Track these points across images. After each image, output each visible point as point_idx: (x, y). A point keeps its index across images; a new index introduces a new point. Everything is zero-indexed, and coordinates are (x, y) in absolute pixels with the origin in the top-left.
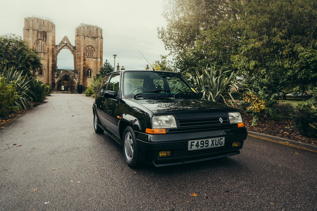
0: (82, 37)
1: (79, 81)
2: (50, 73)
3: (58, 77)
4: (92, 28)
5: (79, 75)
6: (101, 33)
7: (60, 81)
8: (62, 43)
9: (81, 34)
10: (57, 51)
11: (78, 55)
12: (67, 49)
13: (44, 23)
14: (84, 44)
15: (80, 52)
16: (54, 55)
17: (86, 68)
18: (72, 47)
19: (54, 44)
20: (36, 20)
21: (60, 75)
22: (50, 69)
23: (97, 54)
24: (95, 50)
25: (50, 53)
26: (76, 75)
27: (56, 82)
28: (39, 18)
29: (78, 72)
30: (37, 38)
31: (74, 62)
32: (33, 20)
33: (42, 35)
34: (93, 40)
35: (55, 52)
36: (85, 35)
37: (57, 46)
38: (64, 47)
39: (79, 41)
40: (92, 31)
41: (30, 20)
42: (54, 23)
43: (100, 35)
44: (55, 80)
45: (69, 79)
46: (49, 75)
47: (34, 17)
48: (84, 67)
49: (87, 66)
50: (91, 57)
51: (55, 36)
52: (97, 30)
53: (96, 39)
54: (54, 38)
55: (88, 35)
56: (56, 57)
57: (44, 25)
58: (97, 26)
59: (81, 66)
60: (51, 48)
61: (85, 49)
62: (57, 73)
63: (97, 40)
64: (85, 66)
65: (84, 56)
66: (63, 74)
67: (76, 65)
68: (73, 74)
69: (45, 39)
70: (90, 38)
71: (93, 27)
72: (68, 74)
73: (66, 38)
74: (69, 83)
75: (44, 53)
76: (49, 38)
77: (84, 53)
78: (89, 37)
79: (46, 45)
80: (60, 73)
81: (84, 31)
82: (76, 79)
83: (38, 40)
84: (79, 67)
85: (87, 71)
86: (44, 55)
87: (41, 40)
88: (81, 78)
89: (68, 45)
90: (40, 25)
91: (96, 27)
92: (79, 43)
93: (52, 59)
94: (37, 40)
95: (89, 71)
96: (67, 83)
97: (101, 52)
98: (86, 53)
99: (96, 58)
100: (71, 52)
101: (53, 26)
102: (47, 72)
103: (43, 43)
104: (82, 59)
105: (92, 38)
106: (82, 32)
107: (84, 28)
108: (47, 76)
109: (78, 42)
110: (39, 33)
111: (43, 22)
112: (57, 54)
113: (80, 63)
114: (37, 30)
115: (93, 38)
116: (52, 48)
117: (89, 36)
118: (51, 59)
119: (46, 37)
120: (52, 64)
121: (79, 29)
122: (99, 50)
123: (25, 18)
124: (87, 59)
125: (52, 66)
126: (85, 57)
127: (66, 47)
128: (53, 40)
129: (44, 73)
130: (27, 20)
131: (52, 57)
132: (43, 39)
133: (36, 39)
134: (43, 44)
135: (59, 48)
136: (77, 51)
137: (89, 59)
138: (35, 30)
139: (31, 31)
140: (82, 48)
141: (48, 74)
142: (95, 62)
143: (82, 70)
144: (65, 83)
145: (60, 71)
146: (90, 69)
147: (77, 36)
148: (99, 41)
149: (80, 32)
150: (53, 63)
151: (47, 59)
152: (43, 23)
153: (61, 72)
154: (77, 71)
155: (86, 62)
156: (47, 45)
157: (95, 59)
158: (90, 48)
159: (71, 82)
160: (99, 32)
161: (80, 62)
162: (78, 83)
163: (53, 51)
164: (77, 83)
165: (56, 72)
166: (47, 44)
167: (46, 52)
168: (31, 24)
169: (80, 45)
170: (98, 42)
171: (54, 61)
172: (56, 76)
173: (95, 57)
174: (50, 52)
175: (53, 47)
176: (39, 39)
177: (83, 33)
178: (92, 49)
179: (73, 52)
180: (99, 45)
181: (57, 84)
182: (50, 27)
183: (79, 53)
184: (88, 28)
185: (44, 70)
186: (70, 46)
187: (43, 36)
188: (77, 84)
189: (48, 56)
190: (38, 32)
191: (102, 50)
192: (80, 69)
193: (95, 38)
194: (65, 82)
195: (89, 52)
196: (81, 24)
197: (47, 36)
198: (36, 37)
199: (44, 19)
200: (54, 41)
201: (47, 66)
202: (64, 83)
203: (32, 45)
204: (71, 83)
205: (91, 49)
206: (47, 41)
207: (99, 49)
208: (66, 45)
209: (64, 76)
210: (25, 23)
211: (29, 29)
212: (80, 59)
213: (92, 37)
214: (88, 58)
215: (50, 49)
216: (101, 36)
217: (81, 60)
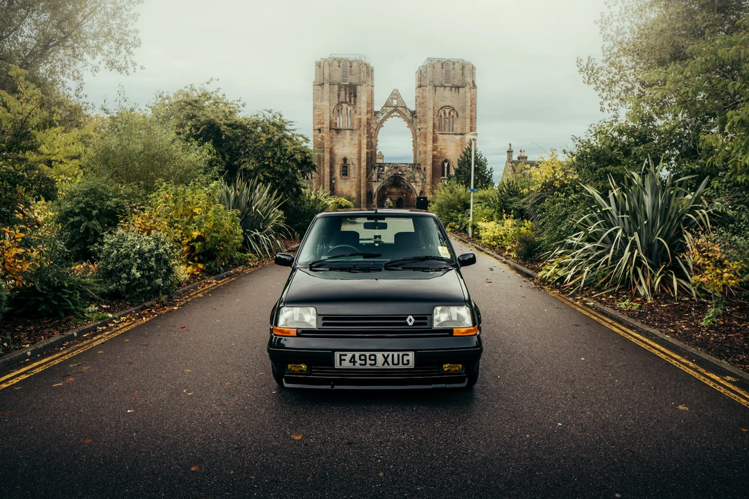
0: (429, 88)
1: (423, 187)
2: (362, 173)
3: (380, 180)
4: (452, 66)
5: (423, 174)
6: (473, 74)
7: (383, 189)
8: (386, 105)
9: (428, 82)
10: (377, 123)
11: (422, 131)
12: (399, 117)
13: (351, 67)
14: (434, 104)
15: (426, 123)
16: (372, 133)
17: (438, 158)
18: (409, 113)
19: (372, 110)
20: (336, 63)
21: (384, 176)
22: (364, 164)
23: (464, 125)
24: (458, 117)
25: (364, 130)
26: (417, 175)
27: (375, 190)
28: (343, 57)
29: (420, 168)
30: (339, 100)
31: (414, 146)
32: (330, 65)
33: (348, 92)
34: (453, 92)
35: (372, 125)
36: (437, 83)
37: (376, 113)
38: (393, 115)
39: (423, 98)
40: (452, 72)
41: (326, 64)
42: (372, 65)
43: (469, 80)
44: (372, 187)
45: (402, 183)
46: (360, 176)
47: (332, 56)
48: (434, 157)
49: (440, 152)
50: (451, 132)
51: (372, 92)
52: (463, 68)
53: (461, 89)
54: (372, 95)
55: (444, 83)
56: (376, 137)
57: (351, 71)
58: (463, 60)
59: (428, 153)
60: (364, 118)
61: (437, 116)
62: (376, 170)
63: (463, 92)
64: (435, 153)
65: (434, 131)
66: (389, 173)
67: (418, 152)
68: (411, 173)
69: (353, 101)
70: (448, 88)
71: (454, 64)
72: (400, 173)
73: (395, 95)
74: (402, 193)
75: (352, 130)
76: (360, 98)
77: (434, 124)
78: (445, 87)
79: (356, 112)
80: (383, 170)
81: (434, 74)
82: (415, 182)
83: (340, 104)
84: (422, 156)
85: (440, 164)
86: (350, 135)
87: (346, 103)
88: (428, 180)
89: (400, 109)
90: (344, 72)
91: (461, 62)
92: (423, 103)
93: (368, 142)
94: (338, 104)
95: (446, 165)
96: (399, 193)
97: (471, 119)
98: (437, 123)
99: (462, 134)
100: (406, 124)
101: (369, 71)
102: (357, 169)
103: (349, 108)
104: (430, 137)
105: (451, 90)
106: (428, 76)
107: (434, 68)
108: (356, 180)
109: (421, 102)
110: (343, 89)
111: (349, 65)
112: (377, 130)
113: (424, 148)
114: (339, 84)
115: (453, 89)
116: (367, 119)
117: (446, 85)
118: (364, 141)
119: (355, 96)
120: (367, 153)
121: (422, 72)
122: (468, 116)
123: (316, 62)
124: (440, 137)
125: (367, 158)
126: (437, 132)
127: (395, 114)
128: (370, 101)
129: (352, 172)
130: (319, 65)
131: (367, 137)
132: (350, 101)
133: (337, 102)
134: (349, 112)
135: (381, 117)
136: (418, 120)
137: (446, 137)
138: (334, 85)
139: (327, 86)
140: (430, 114)
141: (360, 174)
142: (459, 143)
143: (430, 162)
144: (393, 193)
145: (383, 167)
146: (446, 161)
147: (420, 86)
148: (468, 95)
149: (425, 78)
150: (368, 151)
151: (357, 142)
152: (349, 68)
153: (386, 168)
154: (419, 164)
155: (438, 144)
156: (358, 113)
157: (458, 137)
158: (447, 111)
159: (407, 190)
160: (467, 72)
161: (425, 145)
162: (421, 192)
163: (368, 124)
164: (418, 192)
165: (374, 169)
166: (358, 110)
167: (355, 127)
168: (327, 71)
169: (425, 107)
170: (465, 97)
171: (371, 146)
172: (375, 177)
173: (458, 133)
174: (363, 127)
175: (369, 116)
176: (342, 103)
177: (431, 80)
178: (452, 113)
179: (410, 123)
180: (469, 104)
181: (376, 195)
182: (362, 74)
183: (423, 125)
184: (442, 68)
185: (351, 167)
186: (404, 111)
187: (350, 93)
188: (418, 195)
189: (360, 135)
190: (340, 87)
191: (476, 113)
192: (425, 160)
193: (459, 87)
194: (394, 190)
195: (445, 121)
196: (428, 59)
197: (358, 94)
198: (337, 99)
199: (352, 58)
200: (370, 103)
201: (356, 157)
202: (390, 192)
203: (328, 115)
204: (405, 191)
205: (450, 113)
206: (358, 105)
207: (468, 112)
208: (396, 109)
209: (392, 177)
210: (316, 71)
211: (323, 84)
212: (425, 138)
213: (452, 87)
214: (442, 134)
215: (362, 120)
216: (473, 82)
217: (428, 140)
